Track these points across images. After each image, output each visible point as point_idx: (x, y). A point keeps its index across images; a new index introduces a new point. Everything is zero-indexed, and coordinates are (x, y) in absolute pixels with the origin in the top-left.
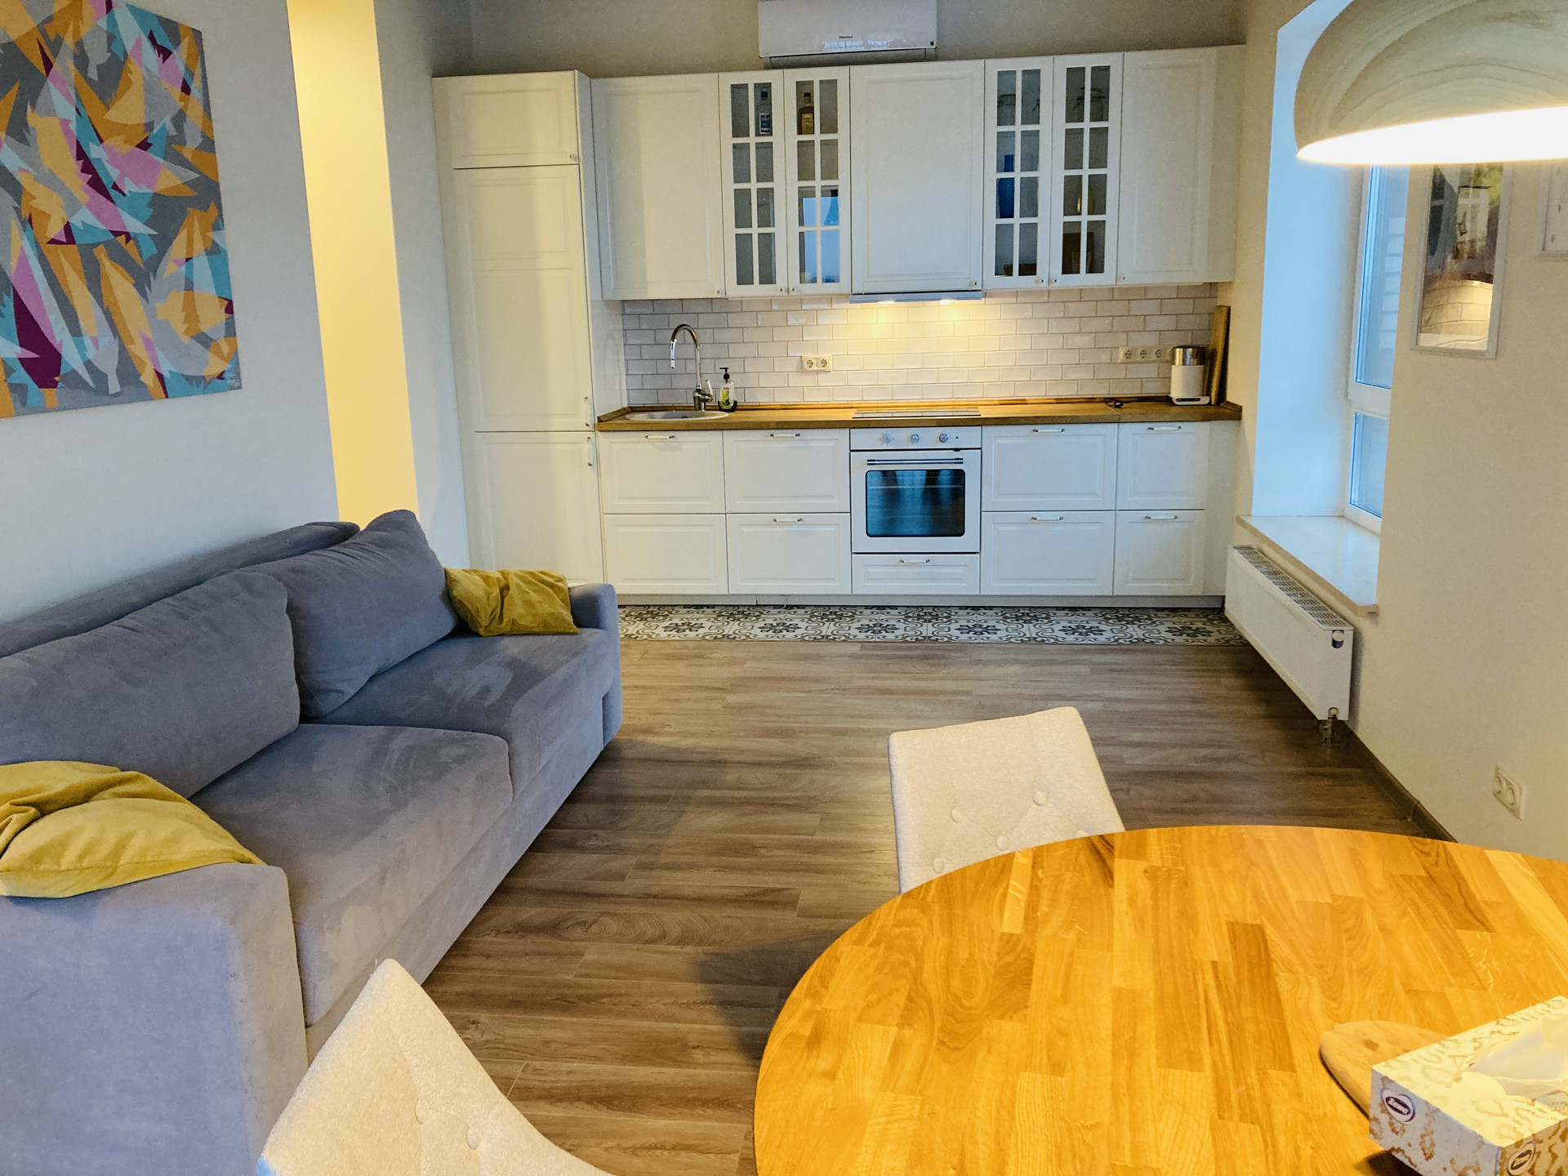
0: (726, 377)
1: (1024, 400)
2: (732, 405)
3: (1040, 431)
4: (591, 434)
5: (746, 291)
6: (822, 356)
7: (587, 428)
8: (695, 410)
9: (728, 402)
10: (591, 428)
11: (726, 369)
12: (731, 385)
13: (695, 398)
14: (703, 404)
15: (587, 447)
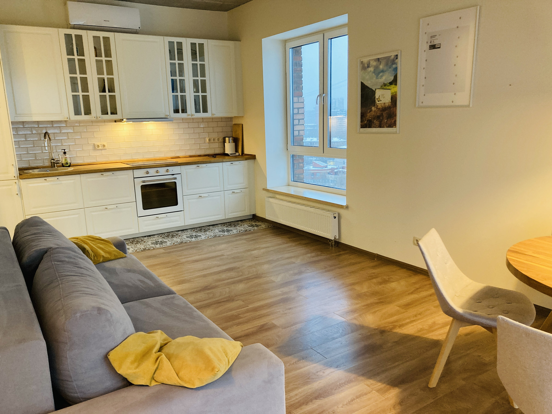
0: (65, 153)
1: (179, 157)
2: (69, 164)
3: (200, 166)
4: (17, 181)
5: (78, 118)
6: (103, 143)
7: (14, 178)
8: (52, 167)
9: (67, 163)
10: (16, 178)
11: (64, 150)
12: (67, 156)
13: (51, 162)
14: (56, 164)
15: (16, 187)
